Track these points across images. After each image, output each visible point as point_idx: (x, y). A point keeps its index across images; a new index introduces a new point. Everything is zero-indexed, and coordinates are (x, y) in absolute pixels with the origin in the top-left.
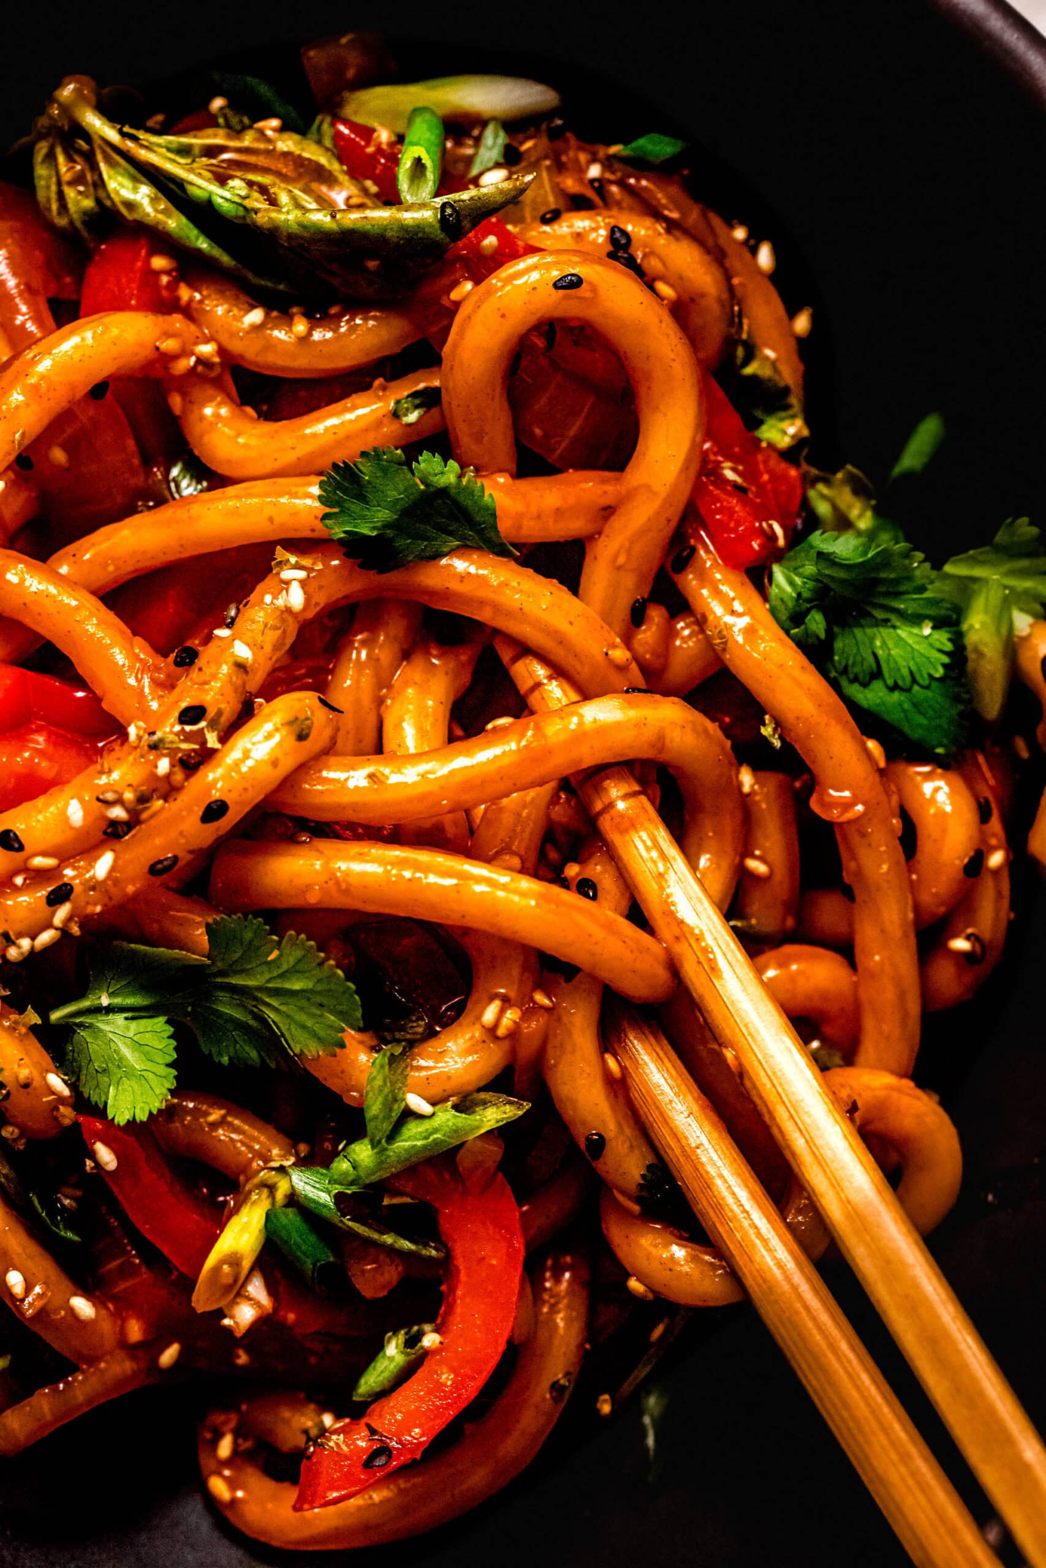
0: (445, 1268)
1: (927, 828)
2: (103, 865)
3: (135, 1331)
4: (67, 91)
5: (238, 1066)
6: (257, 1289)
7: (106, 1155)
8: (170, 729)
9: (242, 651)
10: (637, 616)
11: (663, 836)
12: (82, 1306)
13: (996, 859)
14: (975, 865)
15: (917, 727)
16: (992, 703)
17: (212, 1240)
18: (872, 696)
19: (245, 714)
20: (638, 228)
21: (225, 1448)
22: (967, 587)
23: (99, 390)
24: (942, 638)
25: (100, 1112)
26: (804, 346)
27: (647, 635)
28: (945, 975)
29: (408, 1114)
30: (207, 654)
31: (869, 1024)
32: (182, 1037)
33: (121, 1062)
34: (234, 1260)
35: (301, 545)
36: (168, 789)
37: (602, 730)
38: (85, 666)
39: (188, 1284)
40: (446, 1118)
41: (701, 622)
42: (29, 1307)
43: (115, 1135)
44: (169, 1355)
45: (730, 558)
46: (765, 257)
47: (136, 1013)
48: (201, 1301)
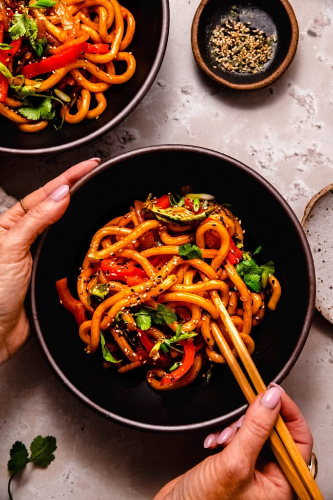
0: (184, 354)
1: (255, 302)
2: (145, 295)
3: (141, 358)
5: (159, 325)
6: (158, 354)
7: (140, 334)
8: (156, 278)
9: (167, 269)
10: (218, 270)
11: (219, 299)
12: (134, 354)
13: (263, 307)
14: (260, 308)
15: (254, 288)
16: (264, 285)
17: (152, 347)
18: (249, 284)
19: (166, 277)
20: (225, 217)
21: (151, 375)
22: (263, 270)
23: (150, 230)
24: (259, 277)
25: (140, 328)
26: (244, 235)
27: (219, 272)
28: (255, 322)
29: (182, 333)
30: (162, 269)
31: (244, 328)
32: (152, 319)
33: (143, 322)
34: (155, 350)
35: (176, 255)
36: (155, 286)
37: (213, 285)
38: (144, 268)
39: (149, 353)
40: (187, 334)
41: (227, 272)
42: (127, 354)
43: (142, 332)
44: (145, 362)
45: (231, 263)
46: (240, 222)
47: (146, 315)
48: (150, 355)
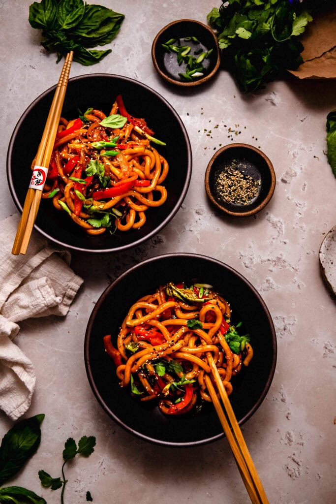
0: (185, 393)
1: (235, 359)
2: (162, 353)
3: (156, 393)
4: (170, 284)
5: (170, 372)
6: (168, 392)
7: (157, 378)
8: (170, 342)
9: (178, 336)
10: (213, 337)
11: (212, 358)
12: (152, 391)
13: (240, 364)
14: (239, 364)
15: (236, 351)
16: (242, 349)
17: (165, 386)
18: (232, 348)
19: (177, 342)
20: (219, 302)
21: (162, 403)
22: (242, 339)
23: (169, 308)
24: (239, 344)
25: (157, 374)
26: (231, 313)
27: (213, 339)
28: (234, 373)
29: (185, 380)
30: (175, 335)
31: (226, 376)
32: (166, 369)
33: (160, 370)
34: (167, 389)
35: (185, 326)
36: (169, 348)
37: (209, 349)
38: (163, 333)
39: (162, 390)
40: (189, 381)
41: (219, 339)
42: (148, 390)
44: (159, 395)
45: (222, 333)
46: (229, 305)
47: (162, 366)
48: (163, 392)
